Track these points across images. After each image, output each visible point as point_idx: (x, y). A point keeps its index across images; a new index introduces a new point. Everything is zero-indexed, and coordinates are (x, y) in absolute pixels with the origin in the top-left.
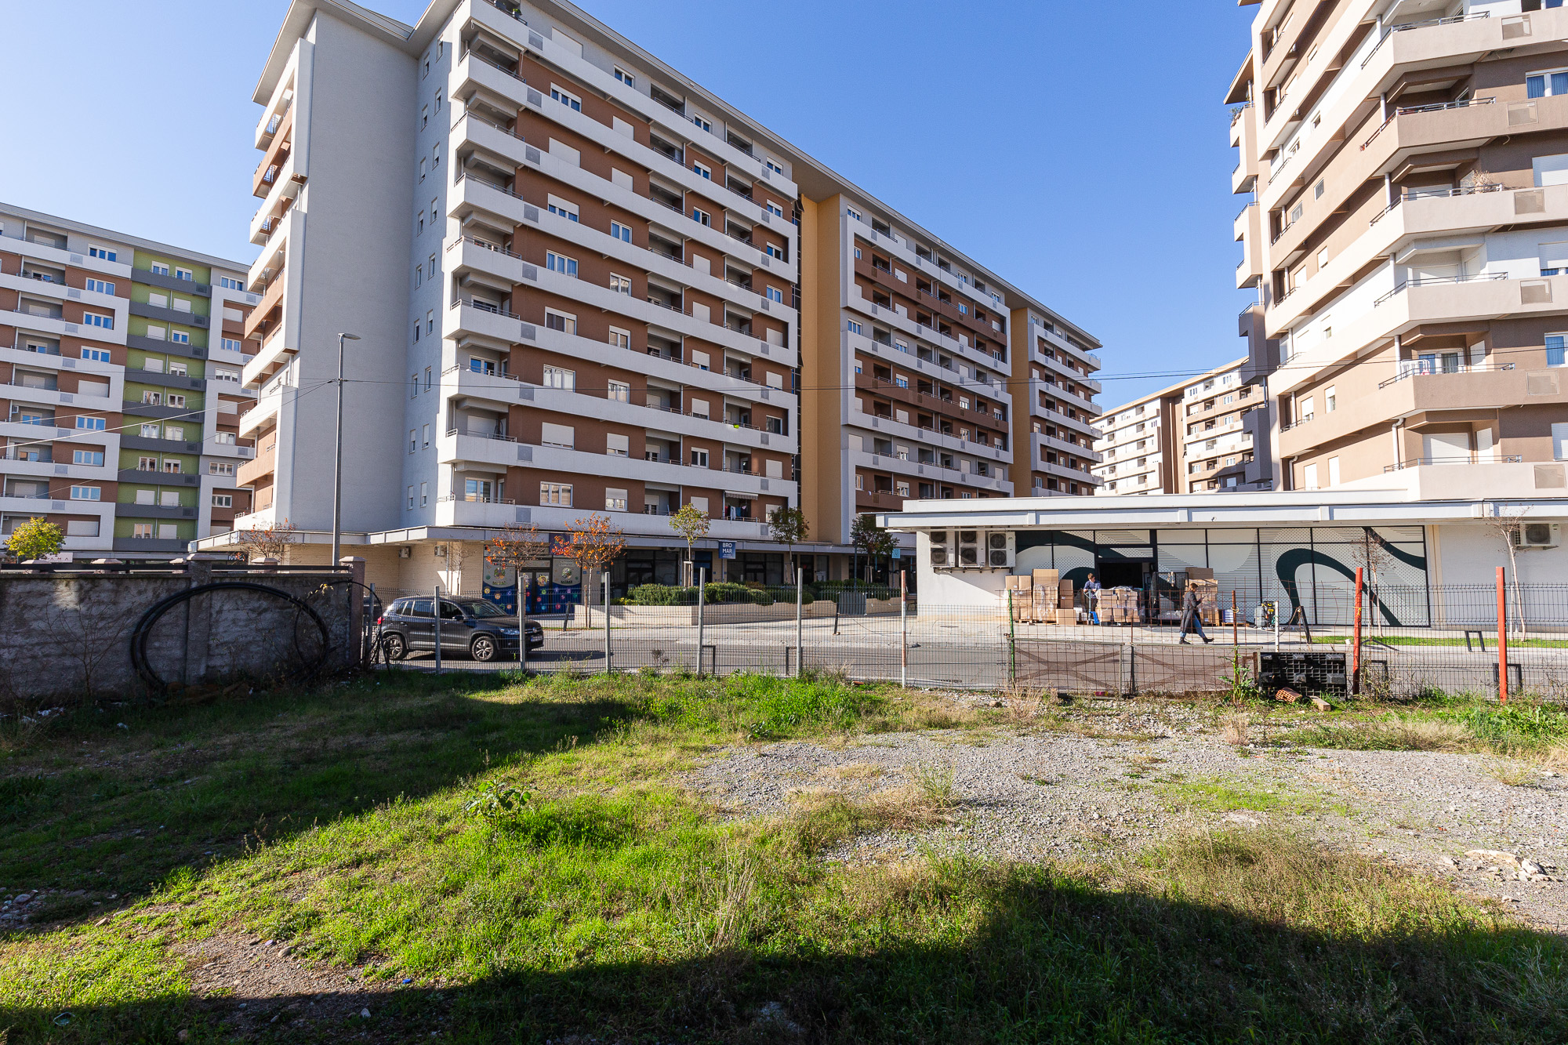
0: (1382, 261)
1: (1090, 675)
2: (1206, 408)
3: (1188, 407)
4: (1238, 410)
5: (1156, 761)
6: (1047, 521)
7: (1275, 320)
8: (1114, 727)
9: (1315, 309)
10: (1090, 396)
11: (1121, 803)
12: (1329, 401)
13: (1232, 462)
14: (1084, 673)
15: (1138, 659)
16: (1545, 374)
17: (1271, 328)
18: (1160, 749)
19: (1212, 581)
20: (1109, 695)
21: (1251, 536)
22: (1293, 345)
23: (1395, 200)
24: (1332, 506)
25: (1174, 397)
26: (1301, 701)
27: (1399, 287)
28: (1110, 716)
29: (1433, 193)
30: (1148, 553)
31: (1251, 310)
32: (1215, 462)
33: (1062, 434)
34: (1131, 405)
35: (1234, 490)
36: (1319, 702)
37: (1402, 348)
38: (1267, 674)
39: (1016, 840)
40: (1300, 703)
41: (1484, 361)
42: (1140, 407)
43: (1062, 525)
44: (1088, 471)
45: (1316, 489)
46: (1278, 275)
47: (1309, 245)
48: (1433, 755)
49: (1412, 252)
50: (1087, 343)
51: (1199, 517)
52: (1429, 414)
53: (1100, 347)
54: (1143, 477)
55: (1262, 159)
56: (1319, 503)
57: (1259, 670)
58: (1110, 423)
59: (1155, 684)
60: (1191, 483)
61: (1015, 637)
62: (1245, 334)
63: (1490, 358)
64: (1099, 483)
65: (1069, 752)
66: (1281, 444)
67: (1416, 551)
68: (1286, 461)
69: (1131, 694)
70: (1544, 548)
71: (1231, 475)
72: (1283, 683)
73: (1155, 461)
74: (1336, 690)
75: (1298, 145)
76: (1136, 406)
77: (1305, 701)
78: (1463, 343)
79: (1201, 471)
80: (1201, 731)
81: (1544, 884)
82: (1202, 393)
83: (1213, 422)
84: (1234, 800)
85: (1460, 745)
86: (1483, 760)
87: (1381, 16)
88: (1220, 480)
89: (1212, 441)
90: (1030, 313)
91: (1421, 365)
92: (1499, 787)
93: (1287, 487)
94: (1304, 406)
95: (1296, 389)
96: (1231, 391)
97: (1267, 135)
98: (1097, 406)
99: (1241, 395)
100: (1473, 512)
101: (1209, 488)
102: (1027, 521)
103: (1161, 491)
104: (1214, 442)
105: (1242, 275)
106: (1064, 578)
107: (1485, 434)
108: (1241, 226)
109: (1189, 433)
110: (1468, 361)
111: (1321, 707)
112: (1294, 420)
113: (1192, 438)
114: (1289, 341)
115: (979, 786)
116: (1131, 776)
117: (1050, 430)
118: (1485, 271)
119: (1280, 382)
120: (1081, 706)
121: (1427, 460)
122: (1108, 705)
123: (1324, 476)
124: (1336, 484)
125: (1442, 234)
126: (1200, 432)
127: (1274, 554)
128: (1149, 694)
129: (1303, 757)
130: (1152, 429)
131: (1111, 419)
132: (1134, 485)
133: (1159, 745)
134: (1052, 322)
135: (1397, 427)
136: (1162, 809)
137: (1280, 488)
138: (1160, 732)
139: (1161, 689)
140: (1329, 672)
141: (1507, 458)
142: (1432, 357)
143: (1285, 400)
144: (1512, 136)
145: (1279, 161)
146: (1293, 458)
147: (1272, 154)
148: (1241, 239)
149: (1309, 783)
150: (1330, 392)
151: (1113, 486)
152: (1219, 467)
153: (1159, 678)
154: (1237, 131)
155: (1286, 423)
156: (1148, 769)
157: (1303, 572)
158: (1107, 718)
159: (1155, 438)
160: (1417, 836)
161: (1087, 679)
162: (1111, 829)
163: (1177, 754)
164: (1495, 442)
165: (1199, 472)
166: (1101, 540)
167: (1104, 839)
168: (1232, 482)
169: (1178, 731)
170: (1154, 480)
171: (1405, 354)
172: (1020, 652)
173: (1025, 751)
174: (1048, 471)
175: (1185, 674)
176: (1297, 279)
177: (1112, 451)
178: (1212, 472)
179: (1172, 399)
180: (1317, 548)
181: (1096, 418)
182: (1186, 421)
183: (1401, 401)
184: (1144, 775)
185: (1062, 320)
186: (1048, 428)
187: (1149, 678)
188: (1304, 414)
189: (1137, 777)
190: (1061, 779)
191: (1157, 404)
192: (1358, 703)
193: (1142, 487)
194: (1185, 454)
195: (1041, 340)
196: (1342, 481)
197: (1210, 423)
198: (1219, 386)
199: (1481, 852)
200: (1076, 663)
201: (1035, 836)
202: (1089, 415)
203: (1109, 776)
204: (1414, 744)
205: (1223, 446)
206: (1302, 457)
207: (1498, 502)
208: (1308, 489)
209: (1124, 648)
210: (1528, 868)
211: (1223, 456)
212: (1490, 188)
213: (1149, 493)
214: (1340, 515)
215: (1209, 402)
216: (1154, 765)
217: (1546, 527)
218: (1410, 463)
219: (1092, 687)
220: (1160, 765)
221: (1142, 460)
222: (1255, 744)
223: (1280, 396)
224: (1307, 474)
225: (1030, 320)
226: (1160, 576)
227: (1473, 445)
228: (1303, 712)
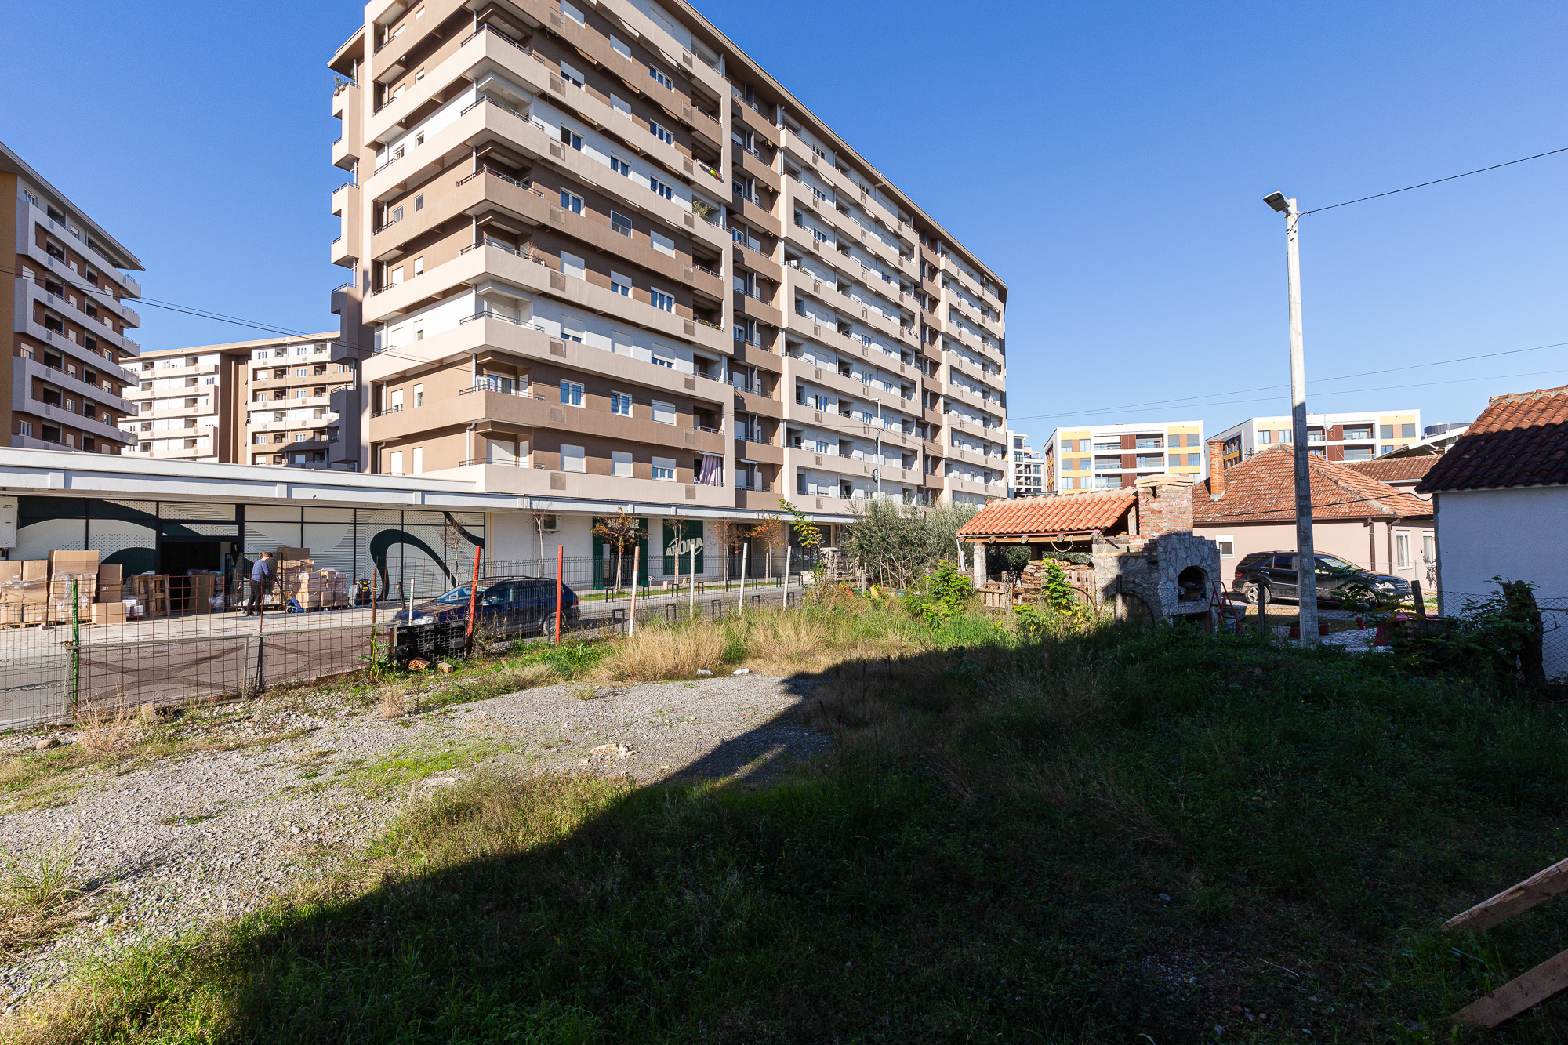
0: (468, 288)
1: (201, 679)
2: (276, 376)
3: (255, 371)
4: (312, 385)
5: (324, 754)
6: (80, 484)
7: (373, 308)
8: (249, 732)
9: (410, 310)
10: (122, 328)
11: (314, 807)
12: (416, 396)
13: (302, 438)
14: (195, 678)
15: (267, 650)
16: (560, 408)
17: (369, 315)
18: (317, 742)
19: (307, 561)
20: (229, 698)
21: (348, 516)
22: (388, 336)
23: (479, 243)
24: (424, 492)
25: (243, 356)
26: (429, 668)
27: (478, 315)
28: (239, 721)
29: (503, 247)
30: (232, 531)
31: (345, 290)
32: (283, 436)
33: (72, 368)
34: (179, 352)
35: (303, 466)
36: (444, 666)
37: (477, 365)
38: (401, 647)
39: (208, 896)
40: (430, 669)
41: (527, 390)
42: (193, 358)
43: (110, 492)
44: (114, 424)
45: (401, 475)
46: (378, 265)
47: (410, 248)
48: (536, 690)
49: (488, 288)
50: (121, 258)
51: (299, 494)
52: (494, 424)
53: (142, 269)
54: (192, 441)
55: (367, 146)
56: (414, 488)
57: (395, 645)
58: (146, 368)
59: (286, 675)
60: (254, 455)
61: (82, 644)
62: (337, 312)
63: (530, 389)
64: (130, 441)
65: (211, 773)
66: (370, 429)
67: (478, 532)
68: (376, 446)
69: (259, 691)
70: (552, 532)
71: (300, 452)
72: (415, 653)
73: (209, 424)
74: (456, 653)
75: (403, 150)
76: (186, 355)
77: (433, 667)
78: (514, 371)
79: (266, 443)
80: (351, 714)
81: (633, 757)
82: (272, 359)
83: (284, 393)
84: (427, 767)
85: (549, 680)
86: (560, 687)
87: (477, 80)
88: (287, 455)
89: (281, 413)
90: (21, 185)
91: (489, 382)
92: (581, 703)
93: (375, 470)
94: (395, 396)
95: (388, 379)
96: (305, 365)
97: (377, 125)
98: (132, 344)
99: (315, 371)
100: (517, 504)
101: (274, 462)
102: (50, 483)
103: (216, 460)
104: (284, 415)
105: (339, 251)
106: (102, 563)
107: (525, 445)
108: (340, 200)
109: (255, 399)
110: (517, 388)
111: (446, 669)
112: (384, 408)
113: (258, 405)
114: (383, 332)
115: (98, 857)
116: (309, 777)
117: (52, 359)
118: (531, 321)
119: (374, 369)
120: (193, 718)
121: (488, 460)
122: (230, 709)
123: (408, 464)
124: (418, 472)
125: (508, 282)
126: (267, 401)
127: (369, 534)
128: (280, 687)
129: (453, 715)
130: (208, 386)
131: (149, 364)
132: (178, 448)
133: (316, 738)
134: (60, 210)
135: (470, 430)
136: (362, 798)
137: (368, 471)
138: (308, 725)
139: (293, 680)
140: (452, 638)
141: (537, 465)
142: (496, 378)
143: (377, 386)
144: (552, 228)
145: (382, 158)
146: (381, 443)
147: (378, 147)
148: (338, 214)
149: (471, 734)
150: (419, 389)
151: (146, 446)
152: (288, 441)
153: (291, 668)
154: (341, 102)
155: (377, 410)
156: (321, 764)
157: (393, 550)
158: (236, 725)
159: (211, 398)
160: (558, 751)
161: (198, 684)
162: (321, 836)
163: (341, 741)
164: (530, 453)
165: (263, 443)
166: (167, 513)
167: (319, 851)
168: (300, 459)
169: (327, 719)
170: (206, 446)
171: (479, 372)
172: (90, 663)
173: (143, 791)
174: (44, 416)
175: (320, 659)
176: (395, 275)
177: (148, 404)
178: (279, 446)
179: (234, 358)
180: (407, 529)
181: (129, 358)
182: (251, 386)
183: (474, 409)
184: (320, 772)
185: (80, 214)
186: (47, 355)
187: (280, 670)
188: (394, 404)
189: (315, 775)
190: (221, 807)
191: (216, 359)
192: (471, 661)
193: (190, 453)
194: (248, 421)
195: (41, 230)
196: (424, 471)
197: (280, 393)
198: (292, 356)
199: (598, 748)
200: (183, 667)
201: (231, 881)
202: (118, 352)
203: (280, 784)
204: (522, 685)
205: (293, 420)
206: (390, 444)
207: (533, 497)
208: (393, 475)
209: (251, 639)
210: (623, 749)
211: (292, 430)
212: (538, 261)
213: (198, 460)
214: (431, 500)
215: (281, 371)
216: (325, 759)
217: (554, 517)
218: (478, 461)
219: (205, 692)
220: (330, 758)
221: (191, 421)
222: (409, 713)
223: (374, 383)
224: (394, 460)
225: (20, 194)
226: (246, 557)
227: (517, 453)
228: (433, 677)
